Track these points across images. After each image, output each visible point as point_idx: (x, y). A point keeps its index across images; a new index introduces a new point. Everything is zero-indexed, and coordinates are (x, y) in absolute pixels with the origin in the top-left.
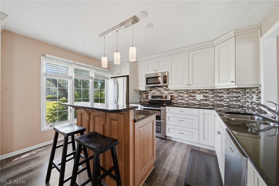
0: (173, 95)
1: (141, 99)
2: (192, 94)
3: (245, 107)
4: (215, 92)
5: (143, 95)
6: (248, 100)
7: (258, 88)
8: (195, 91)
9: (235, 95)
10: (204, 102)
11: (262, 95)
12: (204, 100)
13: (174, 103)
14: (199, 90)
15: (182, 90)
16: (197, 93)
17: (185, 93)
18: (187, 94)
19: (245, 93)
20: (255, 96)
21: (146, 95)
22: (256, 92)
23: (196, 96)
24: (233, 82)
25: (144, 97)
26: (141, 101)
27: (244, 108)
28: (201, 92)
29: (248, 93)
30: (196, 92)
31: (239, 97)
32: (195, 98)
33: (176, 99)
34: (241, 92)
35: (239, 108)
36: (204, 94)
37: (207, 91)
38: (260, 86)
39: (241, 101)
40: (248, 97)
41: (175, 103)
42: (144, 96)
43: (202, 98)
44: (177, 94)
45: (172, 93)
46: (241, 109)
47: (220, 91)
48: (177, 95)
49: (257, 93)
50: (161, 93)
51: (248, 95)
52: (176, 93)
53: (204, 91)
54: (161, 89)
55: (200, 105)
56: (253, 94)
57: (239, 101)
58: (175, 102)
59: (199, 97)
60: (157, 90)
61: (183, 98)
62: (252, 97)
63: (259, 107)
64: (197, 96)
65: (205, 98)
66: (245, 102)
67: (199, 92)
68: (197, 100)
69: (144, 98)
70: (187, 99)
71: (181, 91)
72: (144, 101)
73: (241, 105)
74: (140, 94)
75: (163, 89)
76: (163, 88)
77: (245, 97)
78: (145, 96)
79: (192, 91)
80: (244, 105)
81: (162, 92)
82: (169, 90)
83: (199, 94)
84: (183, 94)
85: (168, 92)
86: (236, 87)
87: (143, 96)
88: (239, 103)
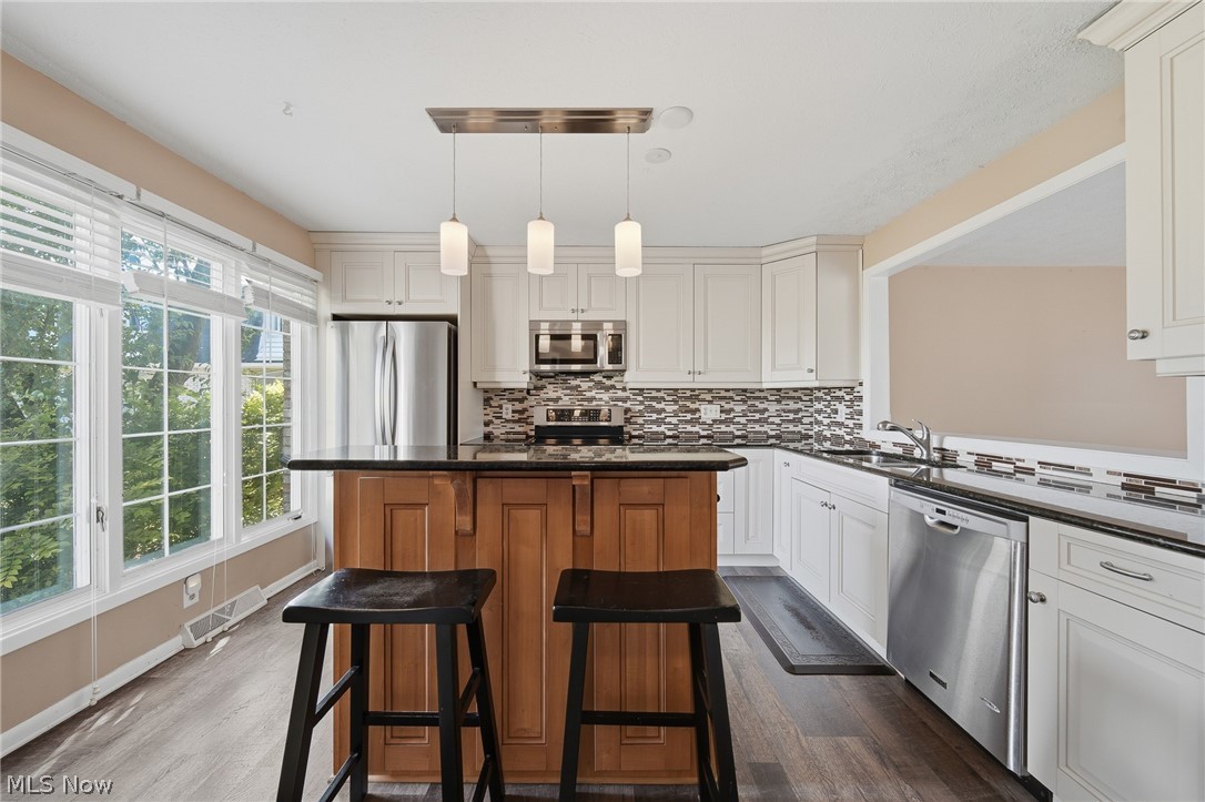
0: (628, 405)
1: (491, 426)
2: (688, 404)
3: (811, 437)
4: (749, 398)
5: (500, 407)
6: (820, 418)
7: (852, 388)
8: (697, 392)
9: (792, 405)
10: (723, 428)
11: (865, 406)
12: (721, 422)
13: (632, 437)
14: (710, 390)
15: (659, 390)
16: (704, 400)
17: (668, 398)
18: (675, 402)
19: (811, 400)
20: (842, 408)
21: (518, 406)
22: (847, 398)
23: (702, 408)
24: (812, 371)
25: (507, 415)
26: (491, 433)
27: (810, 441)
28: (716, 395)
29: (819, 399)
30: (702, 397)
31: (800, 410)
32: (697, 416)
33: (640, 420)
34: (804, 398)
35: (800, 441)
36: (723, 403)
37: (730, 394)
38: (861, 384)
39: (804, 421)
40: (819, 412)
41: (635, 437)
42: (508, 410)
43: (717, 416)
44: (641, 403)
45: (625, 400)
46: (804, 442)
47: (762, 394)
48: (641, 407)
49: (851, 400)
50: (582, 400)
51: (818, 406)
52: (640, 398)
53: (723, 394)
54: (584, 384)
55: (712, 437)
56: (837, 403)
57: (799, 421)
58: (635, 433)
59: (710, 412)
60: (567, 388)
61: (663, 415)
62: (836, 412)
63: (855, 435)
64: (702, 411)
65: (724, 416)
66: (811, 423)
67: (708, 397)
68: (704, 423)
69: (507, 421)
70: (674, 420)
71: (654, 394)
72: (508, 433)
73: (803, 432)
74: (487, 401)
75: (591, 384)
76: (592, 381)
77: (811, 410)
78: (514, 412)
79: (688, 393)
80: (810, 433)
81: (588, 394)
82: (615, 388)
83: (710, 402)
84: (664, 403)
85: (611, 394)
86: (817, 384)
87: (504, 411)
88: (800, 428)
